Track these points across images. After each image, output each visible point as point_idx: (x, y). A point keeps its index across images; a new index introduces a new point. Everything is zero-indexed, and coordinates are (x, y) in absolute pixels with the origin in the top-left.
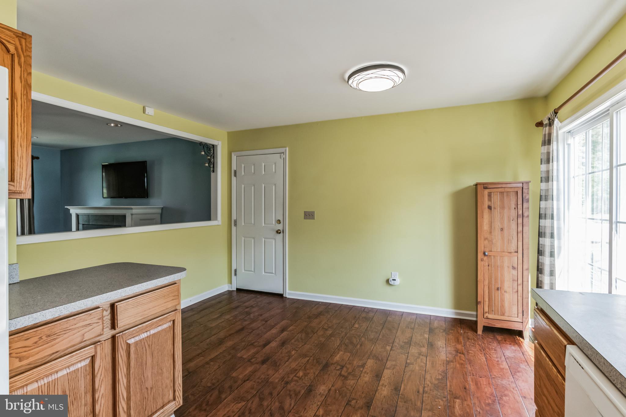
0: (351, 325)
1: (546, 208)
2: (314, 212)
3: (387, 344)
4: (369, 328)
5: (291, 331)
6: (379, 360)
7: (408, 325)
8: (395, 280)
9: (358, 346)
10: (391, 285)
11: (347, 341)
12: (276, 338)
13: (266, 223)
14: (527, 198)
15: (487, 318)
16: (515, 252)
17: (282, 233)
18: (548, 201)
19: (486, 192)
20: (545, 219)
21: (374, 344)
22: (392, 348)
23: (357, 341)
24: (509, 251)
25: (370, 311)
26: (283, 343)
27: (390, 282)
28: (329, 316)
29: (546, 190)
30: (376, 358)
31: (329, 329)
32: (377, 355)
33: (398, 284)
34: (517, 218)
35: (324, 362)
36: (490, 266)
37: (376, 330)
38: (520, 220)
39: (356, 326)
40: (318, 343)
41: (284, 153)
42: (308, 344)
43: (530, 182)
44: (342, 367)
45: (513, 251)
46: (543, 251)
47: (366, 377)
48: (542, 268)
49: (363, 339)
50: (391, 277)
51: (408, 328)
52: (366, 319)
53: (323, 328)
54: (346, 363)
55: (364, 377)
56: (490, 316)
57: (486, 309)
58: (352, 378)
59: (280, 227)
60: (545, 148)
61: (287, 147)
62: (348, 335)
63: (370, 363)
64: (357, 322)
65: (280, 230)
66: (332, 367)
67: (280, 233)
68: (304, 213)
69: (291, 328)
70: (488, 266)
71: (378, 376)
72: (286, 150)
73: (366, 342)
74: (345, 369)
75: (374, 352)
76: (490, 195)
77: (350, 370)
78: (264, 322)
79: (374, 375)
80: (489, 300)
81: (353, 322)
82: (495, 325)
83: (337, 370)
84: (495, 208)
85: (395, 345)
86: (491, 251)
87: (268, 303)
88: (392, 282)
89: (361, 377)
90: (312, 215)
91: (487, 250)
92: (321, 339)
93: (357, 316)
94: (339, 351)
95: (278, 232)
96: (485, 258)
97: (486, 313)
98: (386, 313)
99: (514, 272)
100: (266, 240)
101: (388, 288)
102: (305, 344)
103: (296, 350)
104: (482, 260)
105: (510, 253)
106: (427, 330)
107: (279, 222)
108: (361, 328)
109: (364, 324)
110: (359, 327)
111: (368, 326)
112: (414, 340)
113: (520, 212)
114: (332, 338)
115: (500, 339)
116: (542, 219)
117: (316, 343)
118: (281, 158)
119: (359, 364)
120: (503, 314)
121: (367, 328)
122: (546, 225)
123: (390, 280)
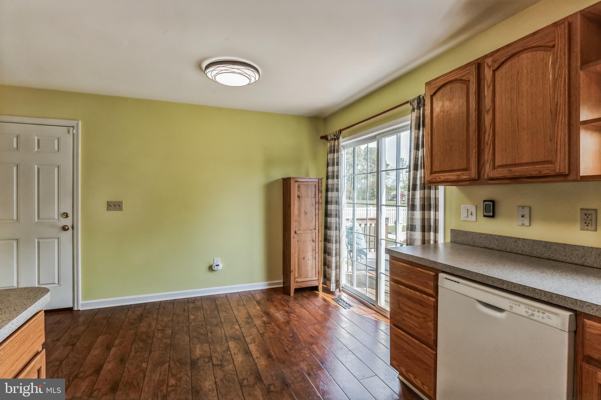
0: (186, 318)
1: (332, 197)
2: (122, 202)
3: (233, 325)
4: (206, 316)
5: (121, 344)
6: (237, 339)
7: (238, 304)
8: (218, 265)
9: (210, 335)
10: (214, 271)
11: (194, 333)
12: (107, 359)
13: (40, 217)
14: (321, 190)
15: (297, 282)
16: (314, 229)
17: (71, 230)
18: (333, 192)
19: (297, 184)
20: (332, 205)
21: (222, 328)
22: (240, 326)
23: (204, 331)
24: (311, 229)
25: (194, 300)
26: (122, 361)
27: (213, 268)
28: (155, 317)
29: (332, 184)
30: (234, 338)
31: (166, 329)
32: (233, 336)
33: (221, 268)
34: (315, 204)
35: (189, 361)
36: (299, 242)
37: (215, 316)
38: (317, 206)
39: (192, 317)
40: (165, 346)
41: (75, 127)
42: (155, 351)
43: (323, 178)
44: (210, 358)
45: (313, 229)
46: (330, 227)
47: (238, 357)
48: (330, 239)
49: (209, 327)
50: (213, 263)
51: (240, 306)
52: (197, 308)
53: (158, 330)
54: (211, 353)
55: (236, 358)
56: (299, 280)
57: (296, 275)
58: (227, 364)
59: (68, 222)
60: (331, 155)
61: (79, 121)
62: (191, 328)
63: (232, 344)
64: (190, 314)
65: (67, 226)
66: (201, 362)
67: (68, 229)
68: (106, 203)
69: (117, 342)
70: (298, 241)
71: (247, 352)
72: (78, 124)
73: (213, 328)
74: (214, 359)
75: (227, 334)
76: (299, 187)
77: (220, 357)
78: (71, 347)
79: (244, 353)
80: (298, 268)
81: (186, 314)
82: (302, 286)
83: (207, 362)
84: (302, 197)
85: (240, 323)
86: (299, 230)
87: (55, 323)
88: (215, 268)
89: (235, 359)
90: (120, 206)
91: (297, 230)
92: (165, 341)
93: (186, 308)
94: (195, 345)
95: (65, 228)
96: (296, 236)
97: (296, 278)
98: (212, 299)
99: (314, 244)
100: (41, 241)
101: (211, 274)
102: (151, 352)
103: (146, 362)
104: (294, 237)
105: (311, 230)
106: (255, 303)
107: (66, 215)
108: (199, 317)
109: (198, 314)
110: (196, 318)
111: (204, 314)
112: (252, 314)
113: (317, 200)
114: (177, 336)
115: (306, 296)
116: (329, 205)
117: (163, 347)
118: (69, 132)
119: (222, 349)
120: (307, 277)
121: (204, 316)
122: (332, 209)
123: (213, 266)
